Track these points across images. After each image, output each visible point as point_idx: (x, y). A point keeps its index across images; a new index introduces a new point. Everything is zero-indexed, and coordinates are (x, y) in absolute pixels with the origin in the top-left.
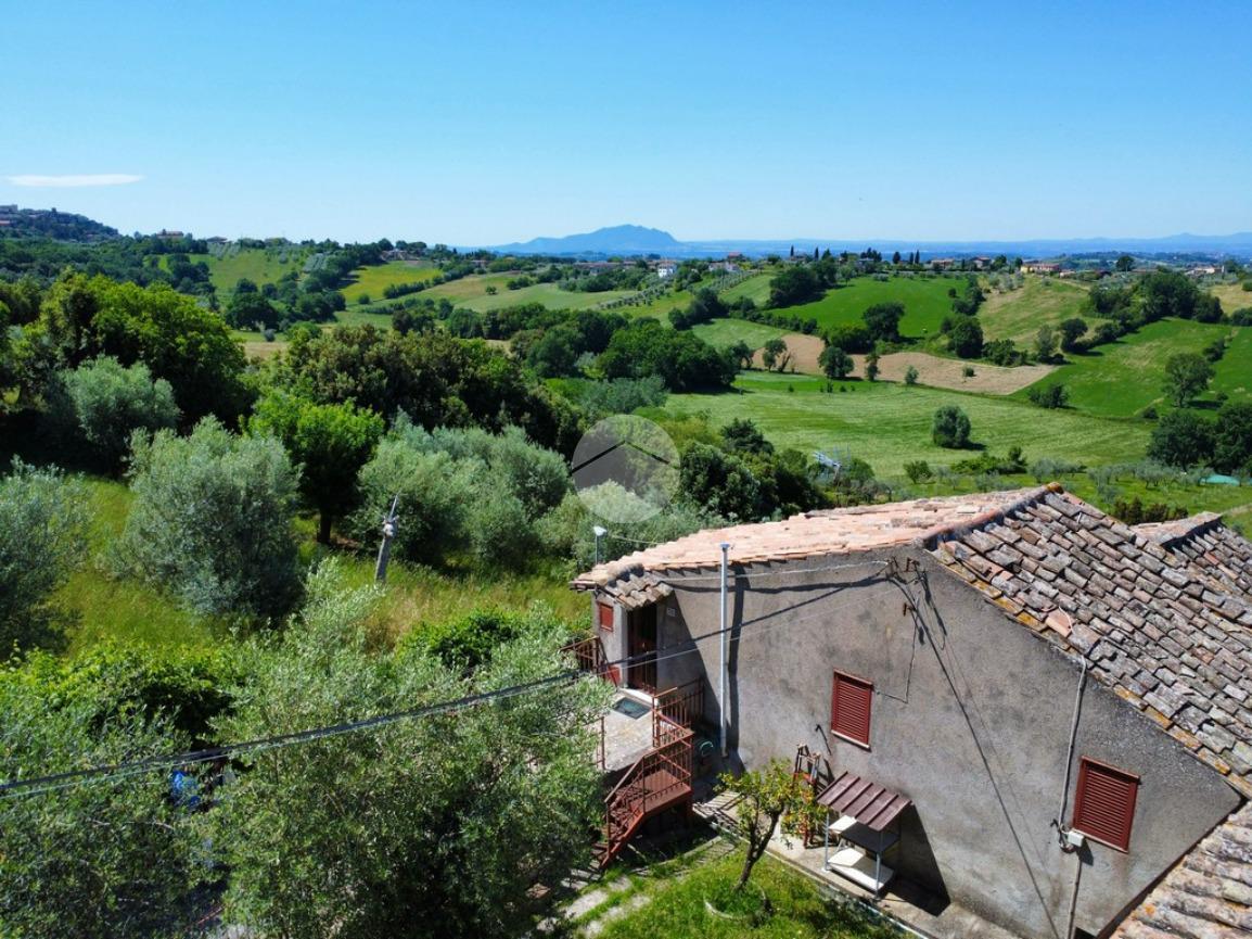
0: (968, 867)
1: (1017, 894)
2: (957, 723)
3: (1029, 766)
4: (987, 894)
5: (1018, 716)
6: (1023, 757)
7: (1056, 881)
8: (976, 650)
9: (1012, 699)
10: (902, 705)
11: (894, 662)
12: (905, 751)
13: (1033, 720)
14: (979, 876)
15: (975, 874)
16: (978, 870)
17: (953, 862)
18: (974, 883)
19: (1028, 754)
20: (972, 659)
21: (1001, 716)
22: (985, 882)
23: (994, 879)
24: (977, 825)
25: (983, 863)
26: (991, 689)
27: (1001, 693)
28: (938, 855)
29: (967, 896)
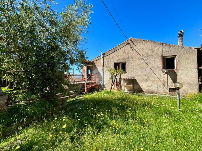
0: (146, 85)
1: (156, 86)
2: (141, 61)
3: (155, 63)
4: (151, 89)
5: (152, 56)
6: (154, 62)
7: (163, 81)
8: (143, 49)
9: (150, 53)
10: (131, 63)
11: (129, 57)
12: (133, 70)
13: (154, 55)
14: (149, 86)
15: (148, 86)
16: (148, 85)
17: (143, 85)
18: (148, 88)
19: (154, 61)
20: (142, 50)
21: (149, 57)
22: (150, 87)
23: (151, 85)
24: (147, 77)
25: (149, 83)
26: (146, 53)
27: (148, 53)
28: (141, 86)
29: (147, 91)
